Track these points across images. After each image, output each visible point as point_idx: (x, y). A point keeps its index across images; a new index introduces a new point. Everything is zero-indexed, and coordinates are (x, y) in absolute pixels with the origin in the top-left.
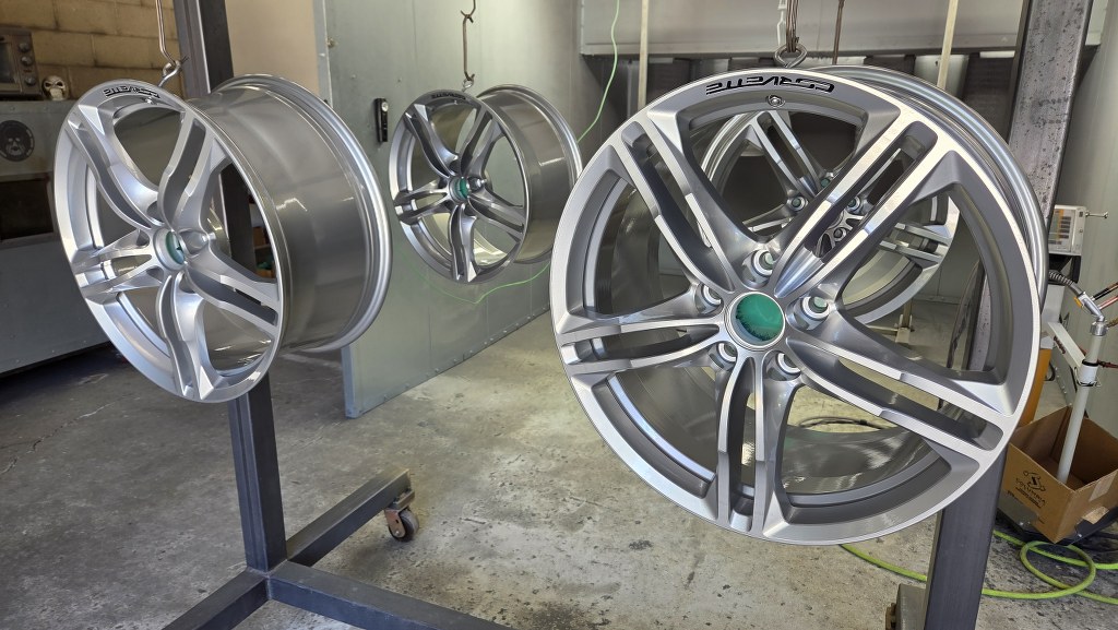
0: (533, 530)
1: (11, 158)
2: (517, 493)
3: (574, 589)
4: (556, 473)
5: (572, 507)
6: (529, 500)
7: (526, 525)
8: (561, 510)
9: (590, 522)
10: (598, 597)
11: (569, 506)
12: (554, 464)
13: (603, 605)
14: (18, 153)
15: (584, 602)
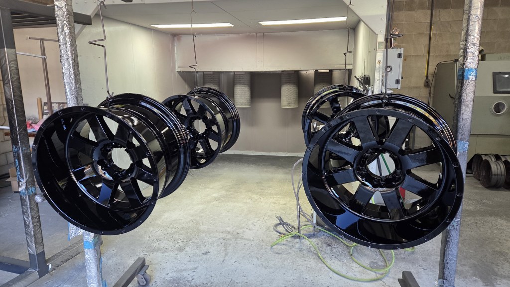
0: (166, 254)
2: (160, 242)
3: (182, 271)
4: (175, 233)
5: (181, 244)
6: (165, 244)
7: (163, 252)
8: (177, 245)
9: (188, 248)
10: (191, 272)
11: (180, 244)
12: (174, 230)
13: (192, 274)
15: (185, 274)
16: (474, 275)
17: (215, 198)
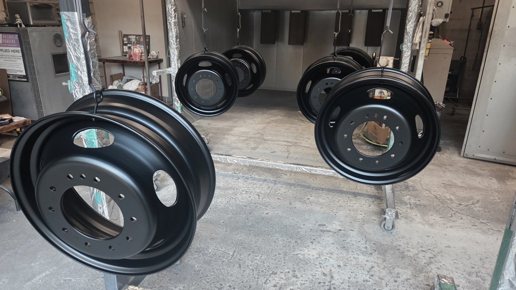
1: (58, 46)
14: (59, 45)
16: (491, 176)
17: (273, 120)
